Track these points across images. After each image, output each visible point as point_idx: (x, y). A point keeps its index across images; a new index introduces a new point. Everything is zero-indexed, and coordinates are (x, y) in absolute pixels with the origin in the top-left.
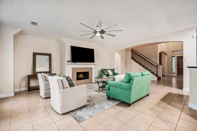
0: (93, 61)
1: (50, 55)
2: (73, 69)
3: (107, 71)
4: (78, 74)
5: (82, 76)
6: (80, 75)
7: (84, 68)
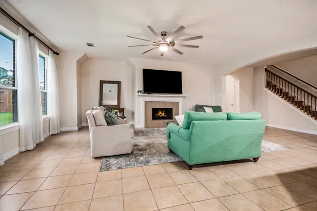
0: (181, 92)
1: (119, 83)
2: (146, 103)
3: (204, 108)
4: (155, 111)
5: (163, 114)
6: (161, 113)
7: (165, 102)
